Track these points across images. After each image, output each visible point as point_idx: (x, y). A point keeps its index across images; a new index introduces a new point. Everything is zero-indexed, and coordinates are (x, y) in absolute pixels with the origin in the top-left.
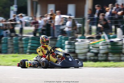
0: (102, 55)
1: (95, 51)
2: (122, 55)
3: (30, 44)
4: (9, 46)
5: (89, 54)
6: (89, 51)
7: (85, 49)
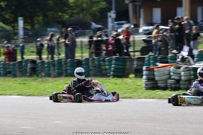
0: (184, 82)
3: (113, 66)
4: (91, 68)
5: (170, 81)
6: (170, 78)
7: (165, 75)
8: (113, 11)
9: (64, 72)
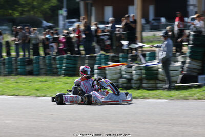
0: (135, 82)
1: (128, 77)
2: (157, 82)
3: (64, 64)
4: (42, 67)
5: (121, 80)
6: (121, 77)
7: (116, 74)
8: (64, 9)
9: (14, 70)
